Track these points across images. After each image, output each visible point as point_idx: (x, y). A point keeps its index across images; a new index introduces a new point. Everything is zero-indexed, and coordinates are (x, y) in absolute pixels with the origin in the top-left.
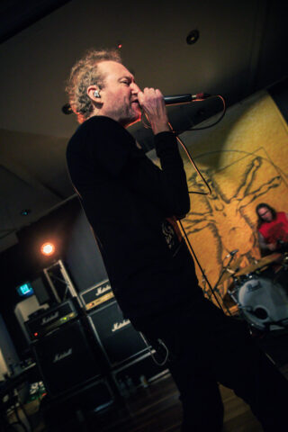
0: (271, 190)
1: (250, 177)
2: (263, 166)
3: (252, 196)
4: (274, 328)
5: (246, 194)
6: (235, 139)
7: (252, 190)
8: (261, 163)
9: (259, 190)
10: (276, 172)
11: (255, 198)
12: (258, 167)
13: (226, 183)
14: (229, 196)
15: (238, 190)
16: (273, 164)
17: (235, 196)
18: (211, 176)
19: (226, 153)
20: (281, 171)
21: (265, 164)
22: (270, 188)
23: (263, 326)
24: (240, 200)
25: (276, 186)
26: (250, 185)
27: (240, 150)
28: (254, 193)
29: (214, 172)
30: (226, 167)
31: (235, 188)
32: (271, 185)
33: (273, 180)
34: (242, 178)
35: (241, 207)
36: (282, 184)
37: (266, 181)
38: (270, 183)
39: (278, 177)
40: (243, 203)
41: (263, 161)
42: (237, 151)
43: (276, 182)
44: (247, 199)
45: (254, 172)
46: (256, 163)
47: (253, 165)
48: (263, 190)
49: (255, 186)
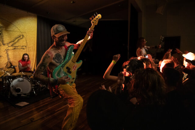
0: (22, 49)
1: (17, 40)
2: (23, 39)
3: (14, 48)
4: (22, 95)
5: (12, 46)
6: (19, 23)
7: (15, 45)
8: (23, 38)
9: (17, 47)
10: (26, 44)
11: (15, 49)
12: (21, 38)
13: (7, 37)
14: (5, 42)
15: (10, 42)
16: (26, 41)
17: (8, 44)
18: (2, 30)
19: (13, 25)
20: (28, 45)
21: (24, 39)
22: (22, 48)
23: (16, 95)
24: (9, 46)
25: (24, 49)
26: (15, 43)
27: (18, 28)
28: (15, 47)
29: (4, 29)
30: (10, 31)
31: (9, 41)
32: (22, 47)
33: (24, 46)
34: (14, 39)
35: (8, 49)
36: (26, 49)
37: (21, 45)
38: (22, 46)
39: (26, 46)
40: (9, 48)
41: (24, 38)
42: (17, 28)
43: (24, 47)
44: (12, 48)
45: (19, 39)
46: (21, 37)
47: (20, 37)
48: (19, 48)
49: (17, 45)
